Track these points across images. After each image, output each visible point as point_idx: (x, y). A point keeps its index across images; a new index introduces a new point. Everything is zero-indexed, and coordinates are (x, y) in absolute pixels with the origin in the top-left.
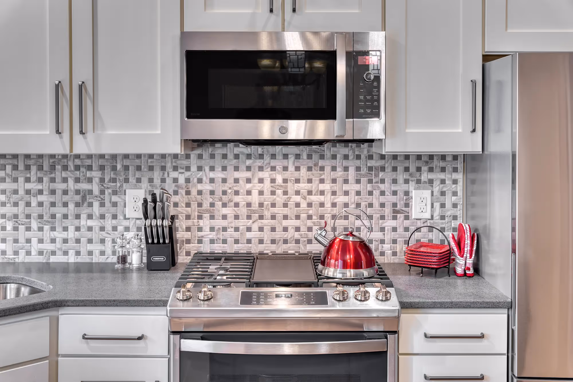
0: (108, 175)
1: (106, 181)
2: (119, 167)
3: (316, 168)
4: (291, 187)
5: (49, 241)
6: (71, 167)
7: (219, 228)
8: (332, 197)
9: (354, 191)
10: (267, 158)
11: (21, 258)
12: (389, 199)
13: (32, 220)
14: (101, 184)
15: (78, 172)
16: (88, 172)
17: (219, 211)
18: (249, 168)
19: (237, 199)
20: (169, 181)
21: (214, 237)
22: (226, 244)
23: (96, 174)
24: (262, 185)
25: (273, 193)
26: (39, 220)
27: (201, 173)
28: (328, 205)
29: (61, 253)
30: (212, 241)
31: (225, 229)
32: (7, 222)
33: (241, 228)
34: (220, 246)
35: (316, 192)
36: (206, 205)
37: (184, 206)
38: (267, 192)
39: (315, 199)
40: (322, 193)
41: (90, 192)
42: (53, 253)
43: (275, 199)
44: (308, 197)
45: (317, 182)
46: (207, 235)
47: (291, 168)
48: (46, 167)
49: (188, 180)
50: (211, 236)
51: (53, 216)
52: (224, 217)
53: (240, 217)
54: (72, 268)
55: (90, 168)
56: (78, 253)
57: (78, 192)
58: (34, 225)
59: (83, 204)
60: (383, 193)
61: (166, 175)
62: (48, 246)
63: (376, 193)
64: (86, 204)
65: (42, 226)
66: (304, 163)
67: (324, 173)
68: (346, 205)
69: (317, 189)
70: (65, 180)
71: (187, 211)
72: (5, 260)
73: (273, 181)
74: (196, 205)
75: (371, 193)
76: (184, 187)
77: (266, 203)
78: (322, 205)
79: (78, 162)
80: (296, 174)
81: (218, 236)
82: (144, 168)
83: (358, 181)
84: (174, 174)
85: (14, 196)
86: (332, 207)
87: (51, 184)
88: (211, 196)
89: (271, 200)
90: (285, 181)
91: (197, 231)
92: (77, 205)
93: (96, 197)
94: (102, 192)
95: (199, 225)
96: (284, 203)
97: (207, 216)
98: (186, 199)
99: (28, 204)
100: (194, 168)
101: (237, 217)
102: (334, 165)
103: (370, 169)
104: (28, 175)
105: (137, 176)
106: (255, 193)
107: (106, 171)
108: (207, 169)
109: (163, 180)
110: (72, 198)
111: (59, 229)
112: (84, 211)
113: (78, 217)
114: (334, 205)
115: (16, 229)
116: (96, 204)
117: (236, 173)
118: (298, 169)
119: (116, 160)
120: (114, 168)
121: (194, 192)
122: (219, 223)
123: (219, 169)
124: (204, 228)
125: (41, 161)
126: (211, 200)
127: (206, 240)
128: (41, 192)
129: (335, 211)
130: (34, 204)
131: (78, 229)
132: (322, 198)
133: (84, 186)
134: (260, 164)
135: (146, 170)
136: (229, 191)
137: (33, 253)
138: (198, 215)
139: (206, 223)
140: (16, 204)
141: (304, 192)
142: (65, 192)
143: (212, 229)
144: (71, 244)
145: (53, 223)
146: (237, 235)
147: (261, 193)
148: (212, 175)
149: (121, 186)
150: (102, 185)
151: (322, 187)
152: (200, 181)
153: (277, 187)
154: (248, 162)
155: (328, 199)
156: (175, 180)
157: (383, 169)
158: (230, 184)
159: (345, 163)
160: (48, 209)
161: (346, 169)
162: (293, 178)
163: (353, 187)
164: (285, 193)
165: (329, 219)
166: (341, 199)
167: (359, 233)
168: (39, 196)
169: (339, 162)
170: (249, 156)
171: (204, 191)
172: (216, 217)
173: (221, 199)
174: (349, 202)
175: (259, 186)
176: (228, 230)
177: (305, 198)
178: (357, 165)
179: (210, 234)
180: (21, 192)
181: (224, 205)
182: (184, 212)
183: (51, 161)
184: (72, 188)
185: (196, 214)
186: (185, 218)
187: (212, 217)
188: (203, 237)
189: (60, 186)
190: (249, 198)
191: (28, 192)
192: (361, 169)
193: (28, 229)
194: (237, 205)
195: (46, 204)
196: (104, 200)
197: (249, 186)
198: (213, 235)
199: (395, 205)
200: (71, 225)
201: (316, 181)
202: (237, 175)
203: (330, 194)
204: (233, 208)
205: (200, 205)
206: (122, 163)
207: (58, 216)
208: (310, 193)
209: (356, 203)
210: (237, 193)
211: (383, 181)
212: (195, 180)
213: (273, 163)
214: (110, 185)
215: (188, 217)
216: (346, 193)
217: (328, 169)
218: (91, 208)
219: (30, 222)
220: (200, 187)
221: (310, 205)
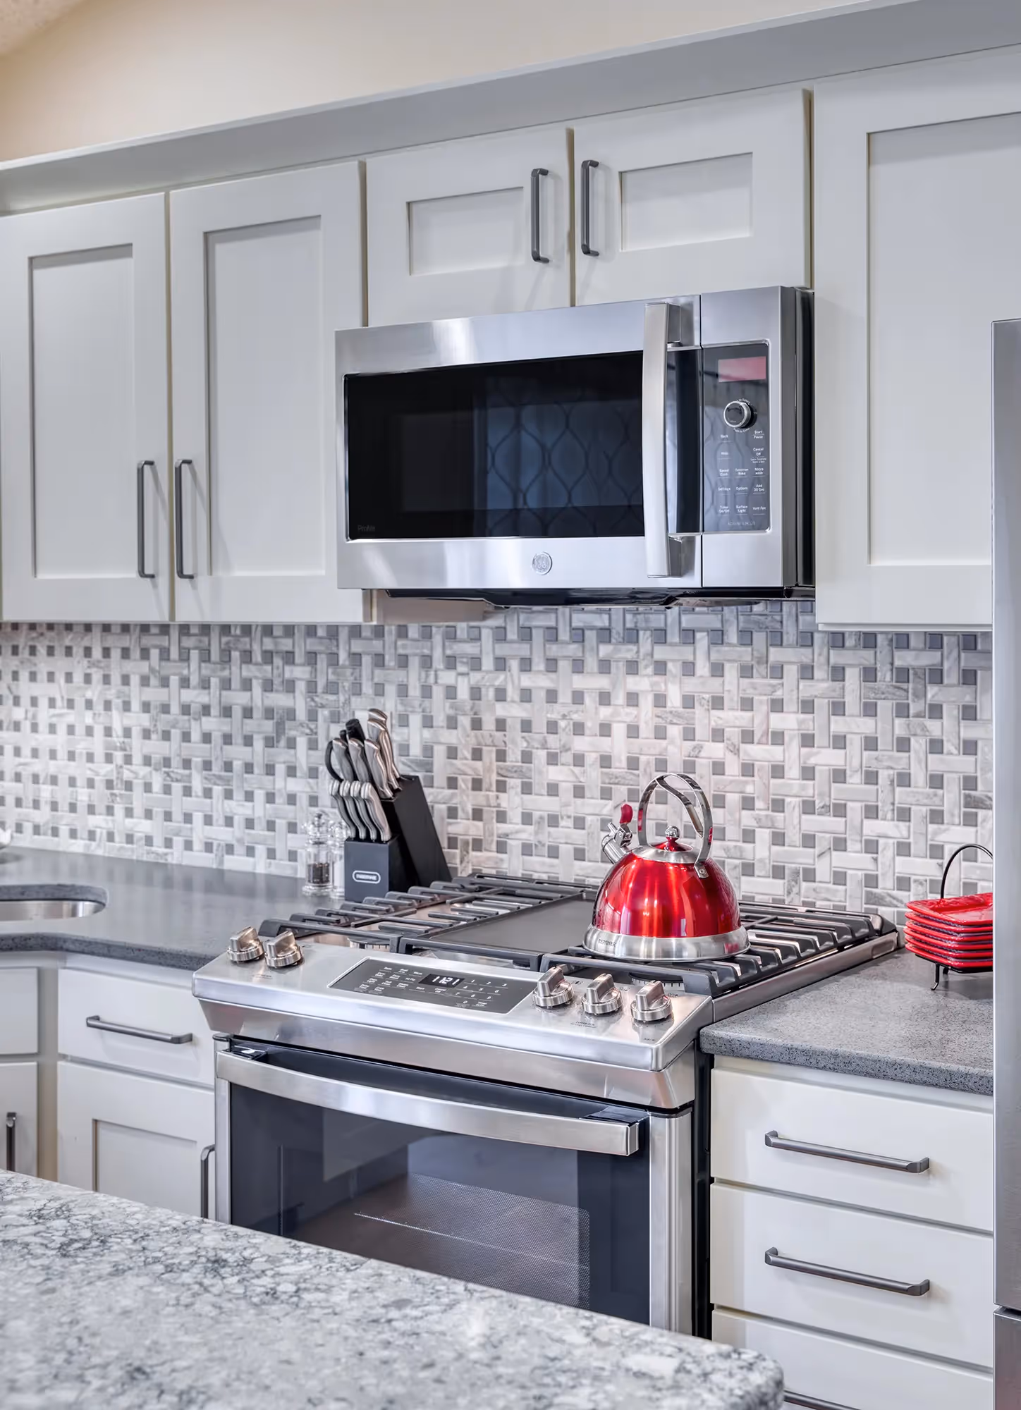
0: (324, 675)
1: (320, 689)
2: (343, 657)
3: (762, 669)
4: (703, 719)
5: (222, 821)
6: (258, 657)
7: (541, 818)
8: (805, 750)
9: (859, 736)
10: (645, 638)
11: (177, 856)
12: (954, 764)
13: (194, 772)
14: (309, 697)
15: (268, 668)
16: (287, 668)
17: (540, 773)
18: (605, 666)
19: (580, 744)
20: (438, 693)
21: (532, 838)
22: (557, 857)
23: (299, 672)
24: (633, 710)
25: (660, 733)
26: (205, 772)
27: (502, 676)
28: (793, 772)
29: (243, 850)
30: (527, 850)
31: (553, 821)
32: (154, 772)
33: (589, 819)
34: (543, 864)
35: (762, 736)
36: (514, 757)
37: (469, 756)
38: (646, 730)
39: (761, 753)
40: (778, 738)
41: (291, 714)
42: (230, 849)
43: (666, 749)
44: (743, 746)
45: (765, 708)
46: (517, 832)
47: (702, 668)
48: (215, 655)
49: (476, 693)
50: (524, 836)
51: (228, 766)
52: (553, 790)
53: (587, 794)
54: (261, 885)
55: (289, 658)
56: (271, 854)
57: (269, 713)
58: (197, 784)
59: (278, 742)
60: (936, 746)
61: (431, 680)
62: (221, 834)
63: (918, 745)
64: (283, 743)
65: (210, 786)
66: (735, 653)
67: (783, 685)
68: (839, 776)
69: (764, 727)
70: (247, 685)
71: (475, 770)
72: (151, 858)
73: (660, 700)
74: (494, 756)
75: (903, 745)
76: (468, 708)
77: (643, 759)
78: (778, 771)
79: (269, 644)
80: (715, 685)
81: (541, 837)
82: (389, 661)
83: (870, 710)
84: (448, 677)
85: (163, 716)
86: (804, 779)
87: (224, 693)
88: (524, 734)
89: (657, 751)
90: (689, 702)
91: (494, 821)
92: (270, 742)
93: (301, 725)
94: (313, 716)
95: (499, 806)
96: (685, 762)
97: (514, 783)
98: (472, 739)
99: (186, 737)
100: (487, 663)
101: (579, 792)
102: (807, 660)
103: (902, 675)
104: (185, 672)
105: (376, 680)
106: (619, 730)
107: (319, 666)
108: (514, 665)
109: (427, 692)
110: (261, 727)
111: (238, 795)
112: (281, 756)
113: (270, 770)
114: (808, 773)
115: (167, 790)
116: (302, 742)
117: (576, 677)
118: (717, 670)
119: (337, 640)
120: (333, 659)
121: (489, 724)
122: (542, 804)
123: (539, 664)
124: (510, 814)
125: (205, 639)
126: (525, 744)
127: (514, 845)
128: (206, 710)
129: (810, 789)
130: (196, 736)
131: (270, 798)
132: (776, 753)
133: (279, 700)
134: (629, 656)
135: (392, 664)
136: (562, 724)
137: (197, 846)
138: (497, 781)
139: (513, 801)
140: (166, 736)
141: (733, 734)
142: (248, 713)
143: (527, 818)
144: (260, 831)
145: (228, 781)
146: (579, 836)
147: (633, 731)
148: (526, 681)
149: (348, 702)
150: (313, 700)
151: (777, 721)
152: (501, 695)
153: (670, 718)
154: (605, 650)
155: (792, 754)
156: (451, 692)
157: (936, 676)
158: (564, 704)
159: (837, 657)
160: (218, 749)
161: (838, 673)
162: (707, 696)
163: (856, 725)
164: (689, 734)
165: (797, 810)
166: (826, 758)
167: (875, 856)
168: (204, 719)
169: (820, 655)
170: (605, 635)
171: (509, 722)
172: (535, 788)
173: (544, 746)
174: (847, 768)
175: (629, 714)
176: (562, 823)
177: (736, 751)
178: (867, 663)
179: (523, 831)
180: (175, 709)
181: (553, 759)
182: (470, 772)
183: (224, 639)
184: (260, 704)
185: (494, 777)
186: (470, 785)
187: (527, 789)
188: (507, 835)
189: (238, 698)
190: (605, 744)
191: (186, 709)
192: (879, 674)
193: (187, 791)
194: (579, 760)
195: (217, 738)
196: (316, 733)
197: (605, 712)
198: (528, 833)
199: (970, 782)
200: (260, 788)
201: (762, 705)
202: (579, 682)
203: (796, 743)
204: (572, 767)
205: (501, 756)
206: (347, 648)
207: (237, 765)
208: (748, 737)
209: (866, 771)
210: (579, 729)
211: (935, 711)
212: (491, 694)
213: (661, 653)
214: (327, 699)
215: (477, 785)
216: (839, 742)
217: (791, 672)
218: (292, 751)
219: (190, 776)
220: (501, 710)
221: (748, 770)
